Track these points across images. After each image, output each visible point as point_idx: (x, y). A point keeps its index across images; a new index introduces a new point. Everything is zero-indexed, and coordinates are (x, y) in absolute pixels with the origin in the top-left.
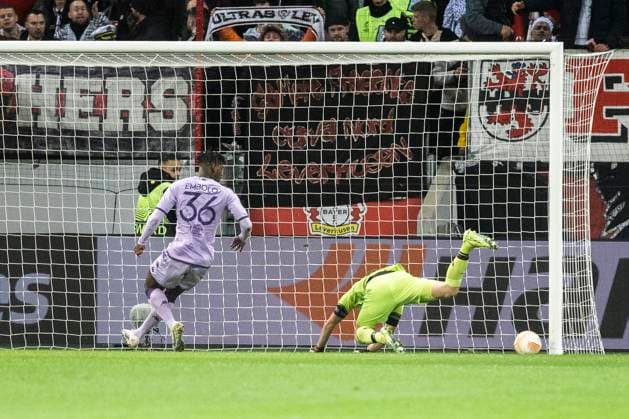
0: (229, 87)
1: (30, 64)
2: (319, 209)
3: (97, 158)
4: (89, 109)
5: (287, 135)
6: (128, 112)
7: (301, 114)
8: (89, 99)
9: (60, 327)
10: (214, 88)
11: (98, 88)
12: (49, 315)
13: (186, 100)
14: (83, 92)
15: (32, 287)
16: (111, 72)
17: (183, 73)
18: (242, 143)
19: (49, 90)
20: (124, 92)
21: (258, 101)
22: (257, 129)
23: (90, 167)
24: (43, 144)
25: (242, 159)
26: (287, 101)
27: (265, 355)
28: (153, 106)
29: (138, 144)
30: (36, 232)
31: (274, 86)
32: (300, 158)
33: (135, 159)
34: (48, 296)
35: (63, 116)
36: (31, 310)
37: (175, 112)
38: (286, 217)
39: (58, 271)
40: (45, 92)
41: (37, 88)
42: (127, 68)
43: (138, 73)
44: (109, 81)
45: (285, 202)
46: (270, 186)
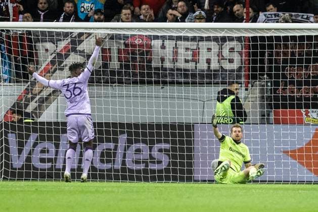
0: (263, 47)
1: (159, 35)
2: (309, 110)
3: (194, 83)
4: (190, 58)
5: (292, 72)
6: (210, 60)
7: (300, 61)
8: (190, 53)
9: (175, 171)
10: (255, 47)
11: (195, 47)
12: (169, 165)
13: (240, 53)
14: (187, 49)
15: (160, 150)
16: (201, 39)
17: (239, 39)
18: (270, 76)
19: (169, 48)
20: (208, 49)
21: (278, 54)
22: (277, 69)
23: (190, 88)
24: (166, 76)
25: (269, 84)
26: (293, 54)
27: (281, 186)
28: (223, 57)
29: (215, 76)
30: (162, 122)
31: (286, 46)
32: (299, 83)
33: (214, 84)
34: (169, 155)
35: (177, 61)
36: (160, 162)
38: (292, 114)
39: (174, 142)
40: (167, 49)
41: (163, 47)
42: (210, 37)
43: (216, 39)
44: (200, 43)
45: (292, 106)
46: (284, 98)
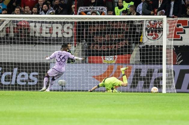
0: (83, 26)
1: (33, 20)
2: (105, 57)
3: (50, 44)
4: (48, 32)
5: (97, 38)
6: (58, 32)
7: (101, 33)
8: (48, 29)
10: (79, 27)
11: (50, 27)
12: (38, 83)
13: (72, 29)
14: (47, 27)
15: (34, 76)
16: (54, 23)
17: (72, 23)
18: (86, 40)
19: (38, 27)
20: (57, 27)
21: (90, 30)
22: (90, 37)
23: (48, 46)
24: (36, 40)
25: (86, 44)
26: (98, 30)
28: (64, 31)
29: (60, 40)
30: (35, 62)
31: (94, 26)
32: (101, 44)
33: (59, 44)
34: (38, 78)
35: (42, 33)
36: (33, 81)
37: (69, 33)
38: (97, 59)
39: (40, 72)
40: (37, 27)
41: (35, 26)
42: (58, 22)
43: (60, 23)
44: (53, 25)
45: (97, 55)
46: (93, 51)
